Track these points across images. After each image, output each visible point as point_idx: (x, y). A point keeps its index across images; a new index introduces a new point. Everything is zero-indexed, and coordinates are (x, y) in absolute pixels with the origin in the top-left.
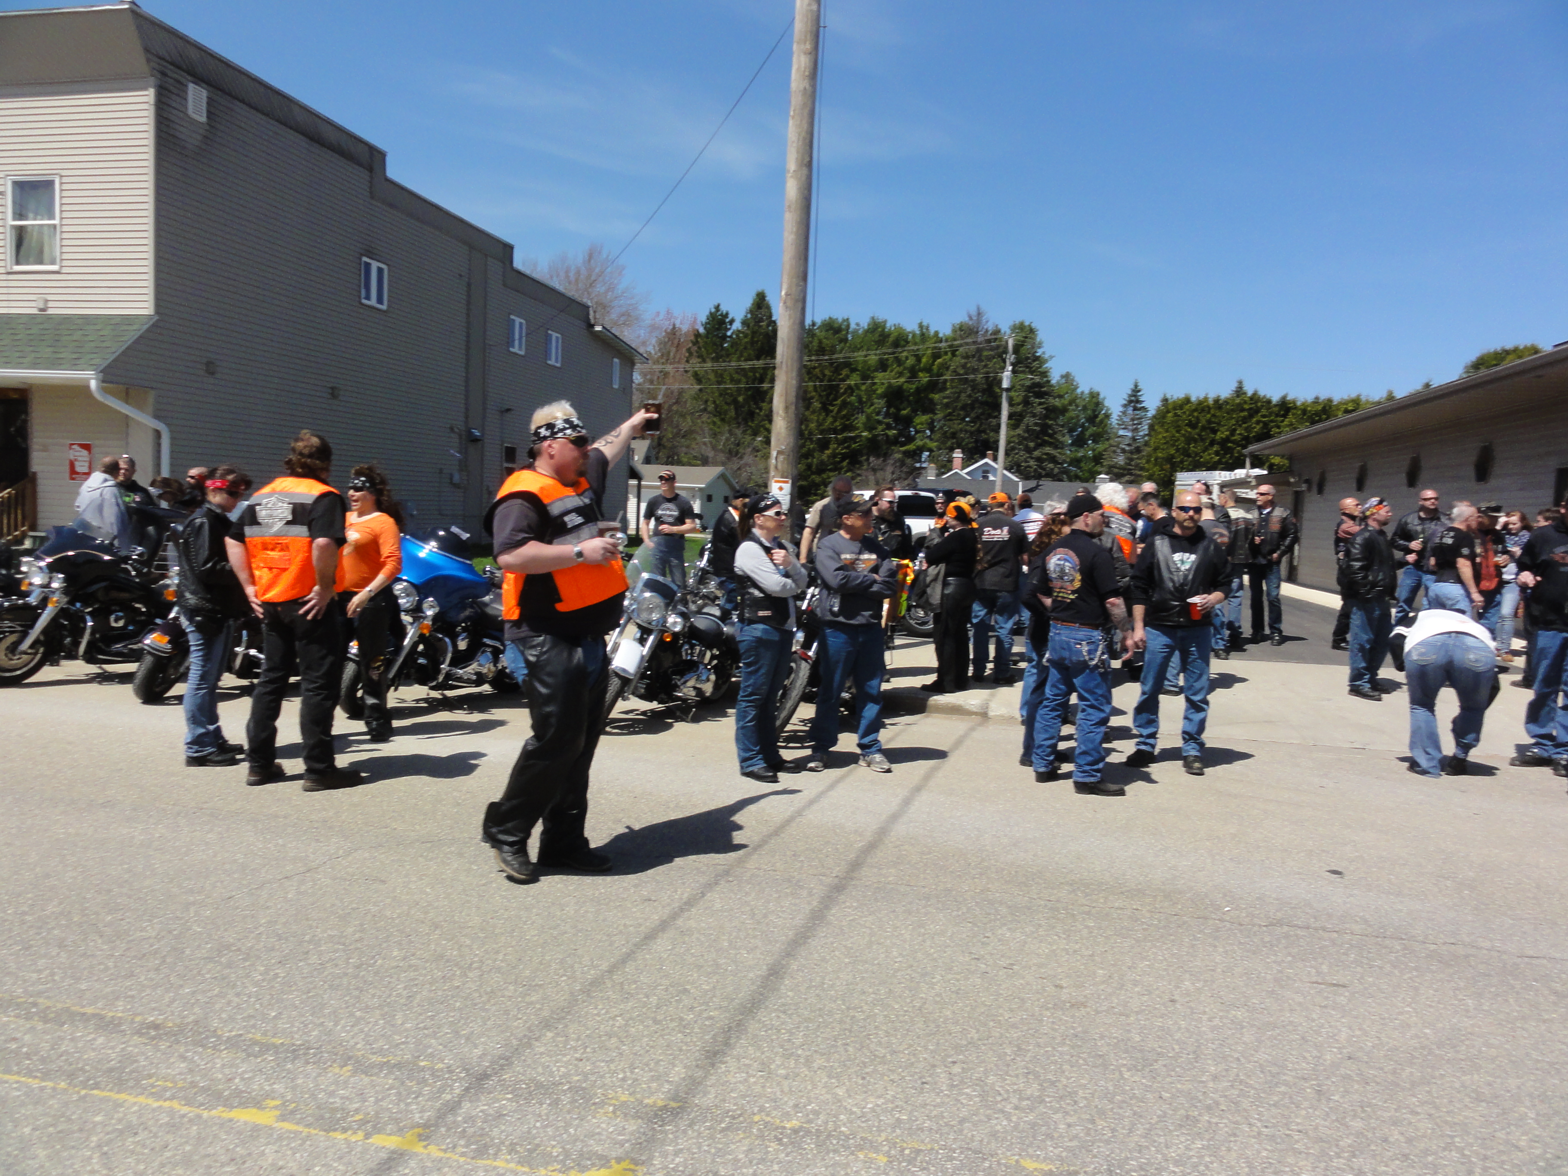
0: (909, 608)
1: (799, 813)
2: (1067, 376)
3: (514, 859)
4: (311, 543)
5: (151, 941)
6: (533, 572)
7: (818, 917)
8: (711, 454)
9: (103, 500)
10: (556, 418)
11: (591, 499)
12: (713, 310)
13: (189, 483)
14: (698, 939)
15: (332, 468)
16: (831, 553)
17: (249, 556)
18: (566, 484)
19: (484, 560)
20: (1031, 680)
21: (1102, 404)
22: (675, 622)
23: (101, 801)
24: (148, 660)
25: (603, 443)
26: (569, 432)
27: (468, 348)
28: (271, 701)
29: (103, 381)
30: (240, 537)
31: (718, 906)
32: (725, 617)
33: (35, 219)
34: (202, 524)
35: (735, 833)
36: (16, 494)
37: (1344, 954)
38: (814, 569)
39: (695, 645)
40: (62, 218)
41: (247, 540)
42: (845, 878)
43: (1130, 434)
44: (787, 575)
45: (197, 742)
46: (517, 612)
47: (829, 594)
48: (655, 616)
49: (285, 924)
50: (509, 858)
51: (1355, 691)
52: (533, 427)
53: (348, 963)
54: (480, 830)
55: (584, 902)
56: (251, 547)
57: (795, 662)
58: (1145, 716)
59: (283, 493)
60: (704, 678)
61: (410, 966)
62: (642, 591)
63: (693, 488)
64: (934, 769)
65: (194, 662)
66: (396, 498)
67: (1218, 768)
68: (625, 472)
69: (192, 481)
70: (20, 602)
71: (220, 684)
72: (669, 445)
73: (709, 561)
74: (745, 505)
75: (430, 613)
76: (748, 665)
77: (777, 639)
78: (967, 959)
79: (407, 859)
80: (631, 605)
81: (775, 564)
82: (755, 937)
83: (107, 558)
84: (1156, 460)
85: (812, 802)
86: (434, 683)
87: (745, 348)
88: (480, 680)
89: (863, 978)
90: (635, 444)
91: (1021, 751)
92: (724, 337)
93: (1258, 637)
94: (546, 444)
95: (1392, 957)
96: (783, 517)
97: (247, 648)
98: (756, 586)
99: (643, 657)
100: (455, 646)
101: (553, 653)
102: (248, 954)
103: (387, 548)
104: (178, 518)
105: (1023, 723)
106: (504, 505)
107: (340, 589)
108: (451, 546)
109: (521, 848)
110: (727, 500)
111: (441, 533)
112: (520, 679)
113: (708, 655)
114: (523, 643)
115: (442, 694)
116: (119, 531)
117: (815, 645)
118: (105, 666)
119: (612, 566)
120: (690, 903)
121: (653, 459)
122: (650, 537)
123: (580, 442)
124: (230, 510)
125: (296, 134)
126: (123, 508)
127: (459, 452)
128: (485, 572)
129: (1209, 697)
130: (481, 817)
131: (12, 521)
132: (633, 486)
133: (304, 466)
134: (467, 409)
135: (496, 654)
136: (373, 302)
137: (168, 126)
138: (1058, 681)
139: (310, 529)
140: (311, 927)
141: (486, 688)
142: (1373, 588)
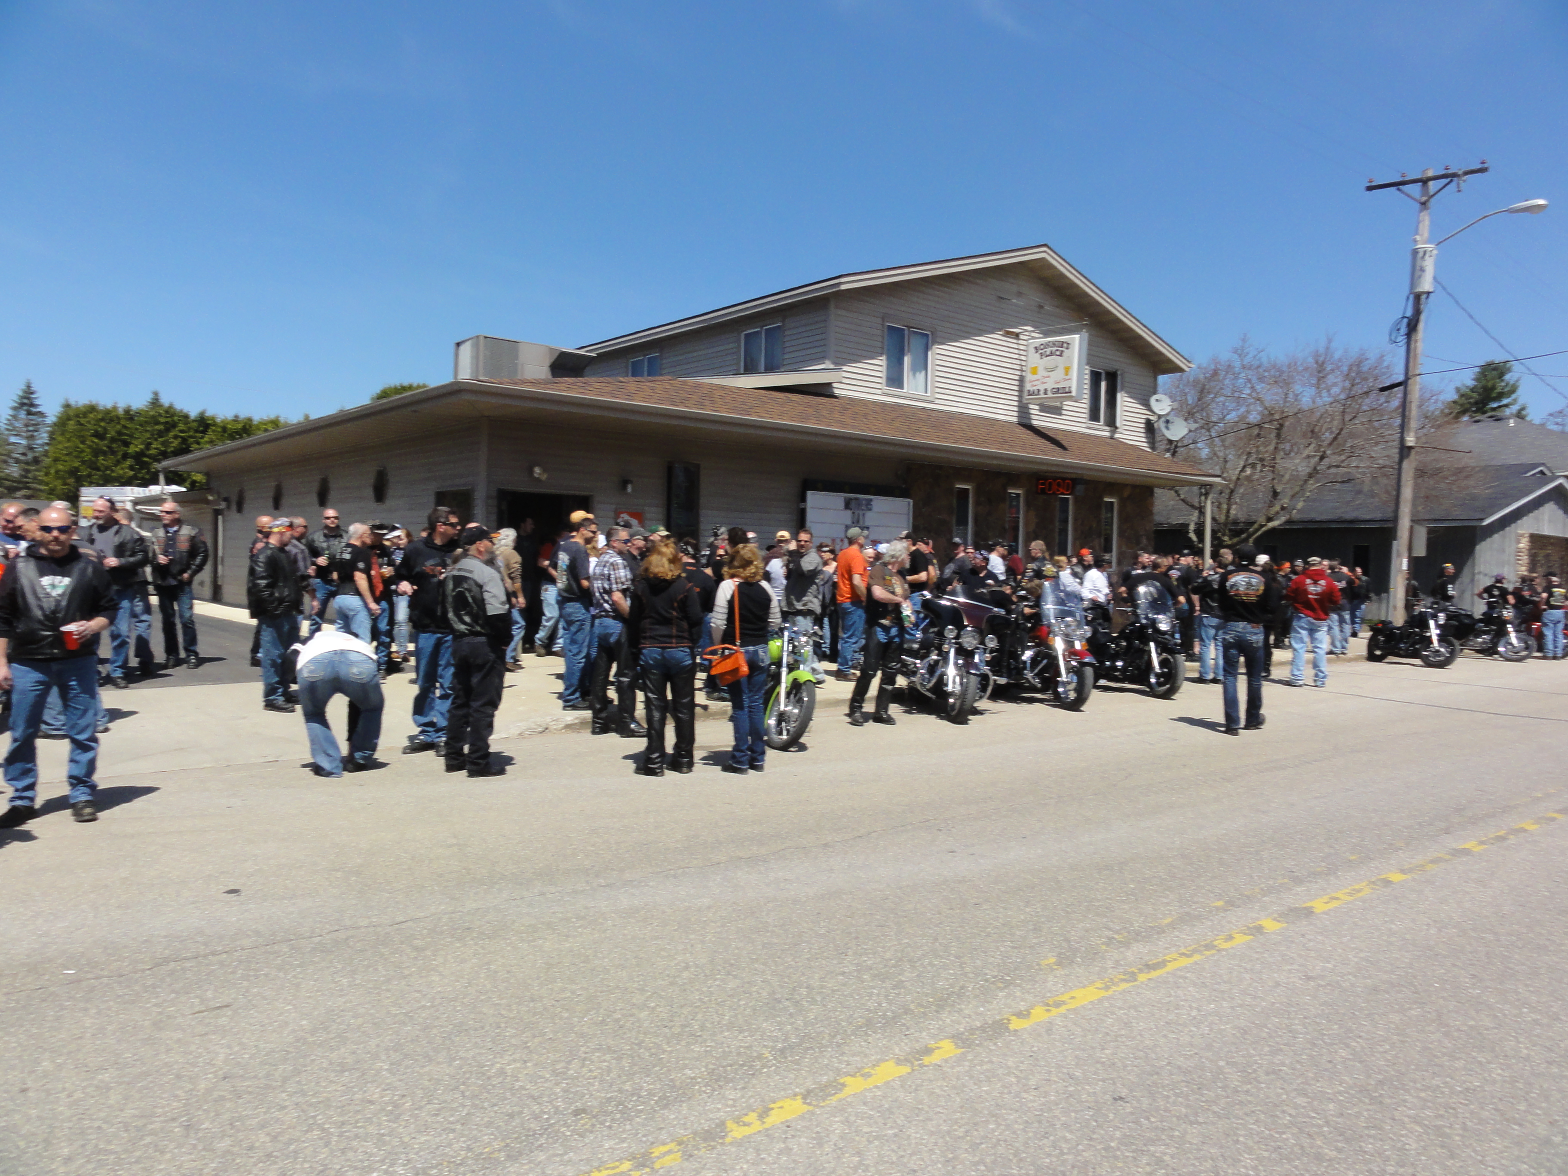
37: (231, 973)
43: (24, 442)
51: (270, 705)
58: (19, 766)
67: (115, 809)
93: (172, 663)
95: (279, 961)
142: (280, 604)
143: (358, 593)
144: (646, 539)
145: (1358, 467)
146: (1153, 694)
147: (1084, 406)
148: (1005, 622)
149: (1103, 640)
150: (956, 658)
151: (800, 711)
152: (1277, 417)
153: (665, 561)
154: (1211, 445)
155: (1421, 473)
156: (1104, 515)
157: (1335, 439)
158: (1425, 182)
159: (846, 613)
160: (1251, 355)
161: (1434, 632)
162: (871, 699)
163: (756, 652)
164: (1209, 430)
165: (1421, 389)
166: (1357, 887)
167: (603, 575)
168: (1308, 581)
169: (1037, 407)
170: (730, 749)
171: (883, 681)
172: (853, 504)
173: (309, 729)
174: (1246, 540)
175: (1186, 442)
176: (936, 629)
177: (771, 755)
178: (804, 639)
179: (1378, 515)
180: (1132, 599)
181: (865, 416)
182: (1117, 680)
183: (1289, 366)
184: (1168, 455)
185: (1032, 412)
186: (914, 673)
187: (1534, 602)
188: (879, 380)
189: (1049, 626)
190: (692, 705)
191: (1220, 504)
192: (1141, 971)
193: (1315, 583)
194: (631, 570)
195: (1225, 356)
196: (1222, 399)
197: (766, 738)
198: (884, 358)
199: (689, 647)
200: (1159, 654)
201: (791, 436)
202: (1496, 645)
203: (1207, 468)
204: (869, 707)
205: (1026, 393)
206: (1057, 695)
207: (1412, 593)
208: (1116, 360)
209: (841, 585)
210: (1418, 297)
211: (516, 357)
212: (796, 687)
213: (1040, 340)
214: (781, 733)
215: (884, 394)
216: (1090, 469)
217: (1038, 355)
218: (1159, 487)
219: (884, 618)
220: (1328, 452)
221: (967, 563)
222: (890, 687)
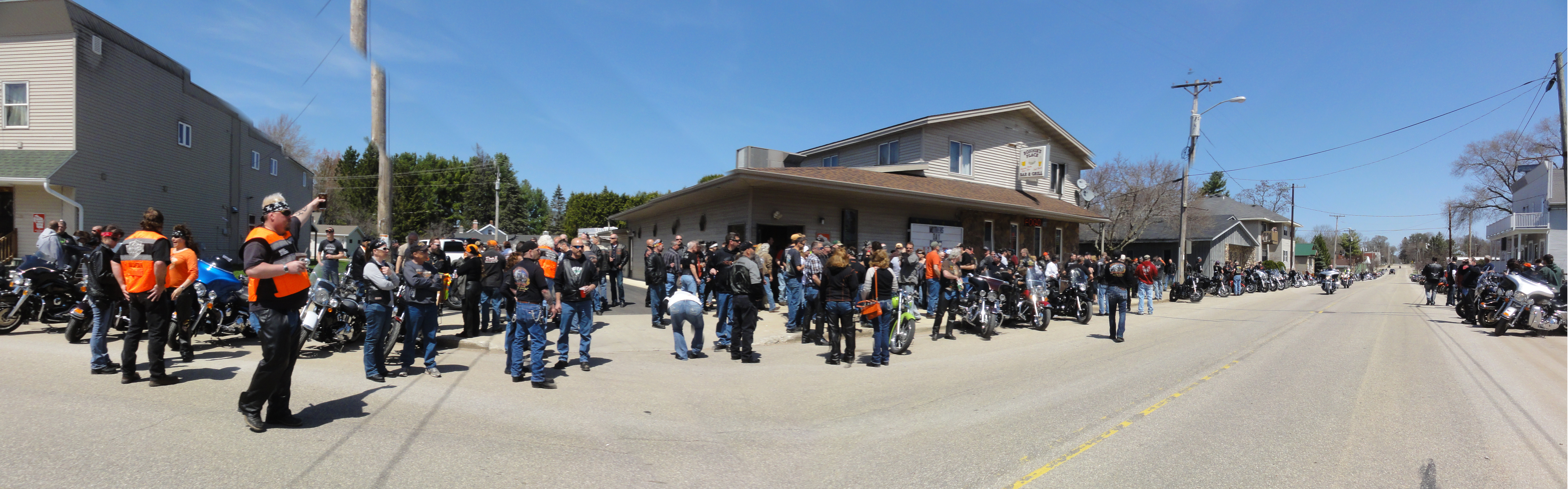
0: (450, 296)
1: (395, 397)
2: (525, 182)
3: (254, 420)
4: (153, 263)
5: (74, 461)
6: (263, 278)
7: (404, 449)
8: (351, 219)
9: (50, 242)
10: (275, 202)
11: (292, 242)
12: (348, 149)
13: (93, 233)
14: (345, 460)
15: (164, 226)
16: (411, 268)
17: (123, 270)
18: (280, 234)
19: (239, 272)
20: (509, 330)
21: (543, 195)
22: (334, 303)
23: (49, 392)
24: (73, 321)
25: (298, 214)
26: (281, 208)
27: (231, 167)
28: (134, 342)
29: (50, 183)
30: (118, 261)
31: (355, 443)
32: (359, 300)
33: (17, 103)
34: (99, 254)
35: (363, 407)
36: (7, 239)
37: (651, 450)
38: (403, 276)
39: (344, 314)
40: (30, 103)
41: (122, 262)
42: (418, 430)
43: (557, 210)
44: (389, 279)
45: (97, 362)
46: (256, 298)
47: (410, 289)
48: (324, 300)
49: (140, 452)
50: (252, 420)
51: (655, 325)
52: (263, 206)
53: (172, 472)
54: (237, 406)
55: (289, 441)
56: (123, 266)
57: (393, 322)
58: (563, 344)
59: (140, 239)
60: (348, 330)
61: (202, 473)
62: (318, 287)
63: (343, 236)
64: (462, 376)
65: (96, 322)
66: (195, 241)
67: (596, 367)
68: (309, 228)
69: (94, 233)
70: (9, 293)
71: (108, 333)
72: (331, 215)
73: (350, 272)
74: (368, 245)
75: (212, 298)
76: (370, 324)
77: (384, 311)
78: (479, 470)
79: (201, 420)
80: (312, 294)
81: (383, 274)
82: (373, 459)
83: (52, 271)
84: (569, 222)
85: (401, 392)
86: (214, 333)
87: (366, 169)
88: (237, 331)
89: (427, 479)
90: (314, 214)
91: (505, 366)
92: (355, 163)
93: (615, 304)
94: (270, 214)
95: (671, 449)
96: (387, 251)
97: (122, 315)
98: (374, 284)
99: (318, 320)
100: (225, 314)
101: (274, 318)
102: (122, 467)
103: (191, 266)
104: (88, 251)
105: (506, 352)
106: (249, 245)
107: (168, 286)
108: (223, 265)
109: (257, 415)
110: (359, 242)
111: (218, 258)
112: (257, 331)
113: (350, 319)
114: (258, 313)
115: (218, 338)
116: (58, 257)
117: (403, 314)
118: (51, 324)
119: (302, 275)
120: (341, 442)
121: (323, 222)
122: (321, 260)
123: (287, 214)
124: (113, 247)
125: (146, 61)
126: (60, 246)
127: (227, 219)
128: (239, 278)
129: (591, 334)
130: (238, 399)
131: (5, 252)
132: (313, 235)
133: (150, 225)
134: (231, 197)
135: (245, 318)
136: (184, 144)
137: (82, 57)
138: (521, 330)
139: (153, 257)
140: (153, 454)
141: (240, 335)
142: (658, 279)
143: (691, 274)
144: (831, 247)
145: (1166, 216)
146: (1078, 321)
147: (1048, 182)
148: (1009, 288)
149: (1056, 296)
150: (985, 306)
151: (908, 334)
152: (1134, 191)
153: (841, 258)
154: (1105, 204)
155: (1189, 219)
156: (1057, 236)
157: (1156, 203)
158: (1196, 85)
159: (930, 284)
160: (1122, 162)
161: (1195, 286)
162: (943, 327)
163: (886, 303)
164: (1104, 197)
165: (1189, 182)
166: (1162, 402)
167: (808, 266)
168: (1143, 267)
169: (1025, 182)
170: (871, 355)
171: (949, 318)
172: (934, 230)
173: (675, 336)
174: (1120, 248)
175: (1094, 202)
176: (976, 292)
177: (892, 356)
178: (909, 297)
179: (1174, 237)
180: (1068, 276)
181: (940, 186)
182: (1062, 315)
183: (1139, 168)
184: (1085, 208)
185: (1023, 184)
186: (965, 314)
187: (1230, 272)
188: (947, 168)
189: (1030, 289)
190: (854, 329)
191: (1109, 231)
192: (1068, 455)
193: (1146, 268)
194: (823, 264)
195: (1111, 162)
196: (1110, 182)
197: (889, 348)
198: (949, 157)
199: (850, 301)
200: (1081, 302)
201: (903, 196)
202: (1217, 291)
203: (1103, 214)
204: (943, 331)
205: (1019, 175)
206: (1034, 324)
207: (1187, 269)
208: (1064, 158)
209: (928, 270)
210: (1193, 138)
211: (767, 157)
212: (905, 322)
213: (1027, 149)
214: (898, 346)
215: (949, 175)
216: (1049, 214)
217: (1025, 156)
218: (1081, 223)
219: (948, 287)
220: (1153, 208)
221: (991, 259)
222: (953, 321)
